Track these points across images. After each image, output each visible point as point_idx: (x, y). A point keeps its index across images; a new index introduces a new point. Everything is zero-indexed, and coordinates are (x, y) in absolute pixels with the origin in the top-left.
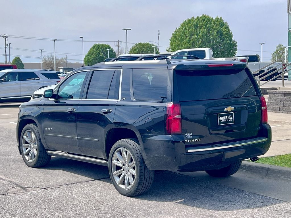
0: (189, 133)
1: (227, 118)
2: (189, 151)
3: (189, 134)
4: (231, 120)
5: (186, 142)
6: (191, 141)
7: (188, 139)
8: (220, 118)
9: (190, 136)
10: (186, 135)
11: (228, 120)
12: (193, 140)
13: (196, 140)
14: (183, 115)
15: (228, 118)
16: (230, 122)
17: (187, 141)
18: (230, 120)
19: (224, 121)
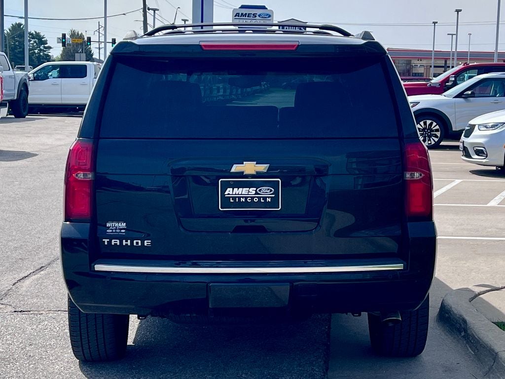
0: (118, 221)
1: (254, 192)
2: (99, 267)
3: (117, 225)
4: (269, 200)
5: (106, 243)
6: (121, 242)
7: (111, 238)
8: (229, 191)
9: (119, 231)
10: (108, 225)
11: (259, 198)
12: (127, 241)
13: (137, 243)
14: (98, 173)
15: (256, 193)
16: (266, 204)
17: (110, 242)
18: (265, 198)
19: (243, 200)
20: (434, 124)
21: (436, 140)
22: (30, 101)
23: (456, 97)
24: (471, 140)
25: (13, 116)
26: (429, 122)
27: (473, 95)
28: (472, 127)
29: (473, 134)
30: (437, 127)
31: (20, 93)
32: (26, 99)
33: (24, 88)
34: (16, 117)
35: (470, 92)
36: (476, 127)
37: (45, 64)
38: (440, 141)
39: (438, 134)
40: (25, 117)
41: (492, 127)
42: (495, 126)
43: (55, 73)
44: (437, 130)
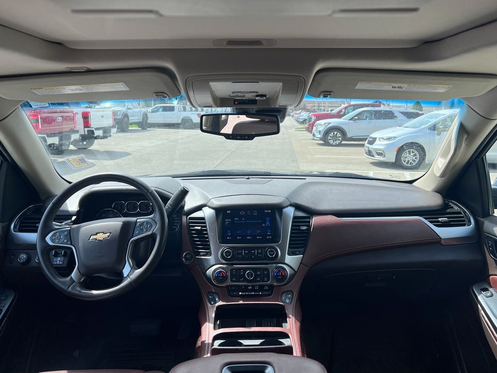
20: (339, 134)
21: (339, 142)
22: (148, 122)
23: (349, 120)
24: (374, 146)
25: (141, 129)
26: (336, 133)
27: (358, 119)
28: (374, 139)
29: (375, 143)
30: (340, 135)
31: (143, 118)
32: (146, 122)
33: (145, 116)
34: (143, 129)
35: (357, 118)
36: (377, 140)
37: (157, 105)
38: (341, 141)
39: (340, 139)
40: (146, 129)
41: (387, 139)
42: (389, 139)
43: (161, 110)
44: (340, 137)
